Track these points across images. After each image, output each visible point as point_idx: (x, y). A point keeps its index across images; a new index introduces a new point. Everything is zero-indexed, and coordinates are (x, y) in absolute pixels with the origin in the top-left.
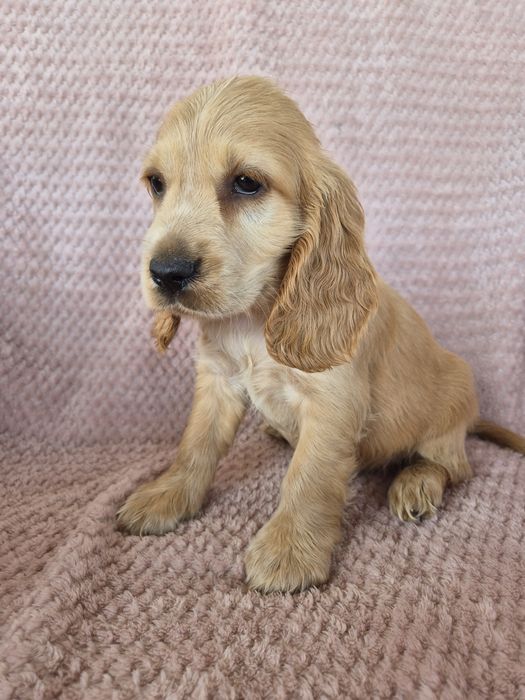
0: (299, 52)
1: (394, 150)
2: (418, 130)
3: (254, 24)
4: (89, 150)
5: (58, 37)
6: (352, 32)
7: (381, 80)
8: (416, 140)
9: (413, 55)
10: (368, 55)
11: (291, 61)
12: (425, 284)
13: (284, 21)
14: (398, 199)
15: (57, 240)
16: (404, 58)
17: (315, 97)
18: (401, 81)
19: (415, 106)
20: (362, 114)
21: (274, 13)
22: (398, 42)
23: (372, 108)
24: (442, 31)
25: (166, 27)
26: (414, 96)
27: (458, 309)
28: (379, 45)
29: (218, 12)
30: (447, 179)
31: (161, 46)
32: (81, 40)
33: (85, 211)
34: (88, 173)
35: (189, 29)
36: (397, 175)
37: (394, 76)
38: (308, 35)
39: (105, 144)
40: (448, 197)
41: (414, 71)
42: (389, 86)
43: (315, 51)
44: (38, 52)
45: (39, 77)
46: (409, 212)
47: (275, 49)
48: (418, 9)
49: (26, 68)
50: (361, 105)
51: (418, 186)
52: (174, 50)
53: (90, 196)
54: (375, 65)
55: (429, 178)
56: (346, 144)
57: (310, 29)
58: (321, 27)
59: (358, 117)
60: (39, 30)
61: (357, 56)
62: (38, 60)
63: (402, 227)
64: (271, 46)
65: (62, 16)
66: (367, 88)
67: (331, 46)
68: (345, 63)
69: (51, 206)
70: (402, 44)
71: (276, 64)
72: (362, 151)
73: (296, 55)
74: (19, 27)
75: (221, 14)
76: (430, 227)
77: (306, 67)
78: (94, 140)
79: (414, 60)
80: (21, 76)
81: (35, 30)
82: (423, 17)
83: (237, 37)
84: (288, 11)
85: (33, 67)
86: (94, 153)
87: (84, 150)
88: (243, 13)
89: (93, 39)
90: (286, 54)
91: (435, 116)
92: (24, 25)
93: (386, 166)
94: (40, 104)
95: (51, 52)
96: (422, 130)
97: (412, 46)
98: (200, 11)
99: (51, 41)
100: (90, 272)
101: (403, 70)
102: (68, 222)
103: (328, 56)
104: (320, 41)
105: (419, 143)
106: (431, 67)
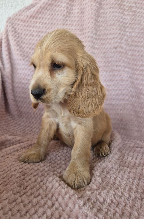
0: (106, 30)
1: (130, 57)
2: (136, 52)
3: (95, 23)
5: (45, 26)
7: (128, 38)
8: (136, 55)
9: (136, 33)
11: (103, 33)
13: (102, 23)
17: (109, 42)
18: (133, 39)
19: (136, 46)
21: (99, 21)
22: (132, 30)
25: (72, 25)
26: (136, 43)
28: (127, 30)
29: (86, 20)
32: (51, 27)
35: (78, 25)
38: (108, 26)
41: (136, 37)
42: (129, 40)
43: (110, 30)
44: (40, 30)
45: (39, 36)
47: (99, 30)
48: (139, 21)
49: (36, 33)
50: (123, 43)
54: (126, 34)
56: (118, 53)
57: (109, 24)
58: (112, 23)
59: (122, 46)
60: (40, 24)
62: (39, 32)
65: (46, 20)
66: (125, 39)
67: (115, 28)
70: (133, 30)
71: (99, 34)
72: (123, 55)
74: (35, 23)
77: (107, 34)
79: (136, 34)
80: (35, 35)
81: (39, 24)
82: (140, 23)
83: (90, 26)
84: (103, 20)
85: (38, 33)
88: (93, 20)
89: (54, 27)
90: (102, 31)
91: (142, 48)
92: (37, 22)
93: (128, 60)
95: (43, 30)
97: (136, 30)
98: (81, 21)
103: (114, 31)
104: (112, 27)
105: (136, 56)
106: (141, 35)
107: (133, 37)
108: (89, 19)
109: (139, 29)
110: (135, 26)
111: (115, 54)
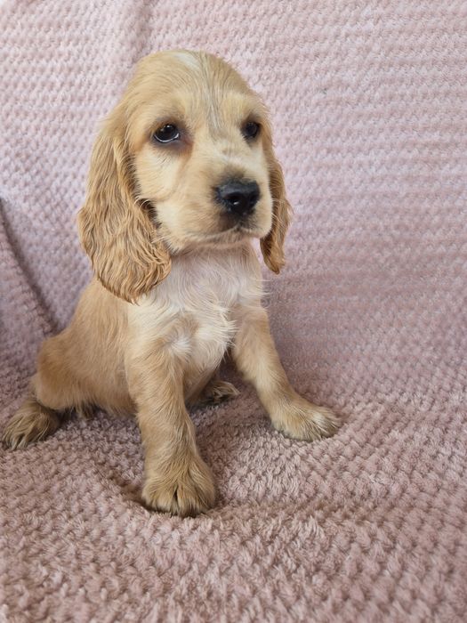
1: (379, 106)
2: (404, 86)
7: (369, 42)
9: (400, 17)
10: (357, 20)
12: (407, 229)
14: (382, 151)
16: (391, 21)
17: (304, 67)
18: (389, 42)
20: (349, 76)
23: (359, 68)
26: (402, 53)
28: (367, 11)
30: (436, 128)
35: (187, 25)
40: (436, 145)
41: (400, 32)
42: (376, 48)
43: (305, 23)
44: (70, 62)
45: (71, 84)
46: (393, 161)
47: (266, 29)
50: (348, 67)
51: (403, 137)
54: (364, 29)
55: (414, 128)
56: (331, 106)
59: (345, 79)
60: (71, 43)
61: (346, 21)
62: (70, 70)
63: (386, 175)
66: (355, 50)
67: (320, 17)
68: (334, 30)
70: (389, 9)
71: (267, 43)
72: (347, 110)
73: (286, 30)
74: (56, 42)
76: (414, 175)
77: (296, 40)
80: (58, 84)
81: (68, 44)
85: (66, 76)
90: (277, 31)
92: (60, 40)
93: (371, 122)
94: (73, 107)
99: (80, 52)
103: (316, 27)
104: (309, 14)
105: (405, 98)
106: (420, 24)
107: (390, 32)
111: (321, 111)
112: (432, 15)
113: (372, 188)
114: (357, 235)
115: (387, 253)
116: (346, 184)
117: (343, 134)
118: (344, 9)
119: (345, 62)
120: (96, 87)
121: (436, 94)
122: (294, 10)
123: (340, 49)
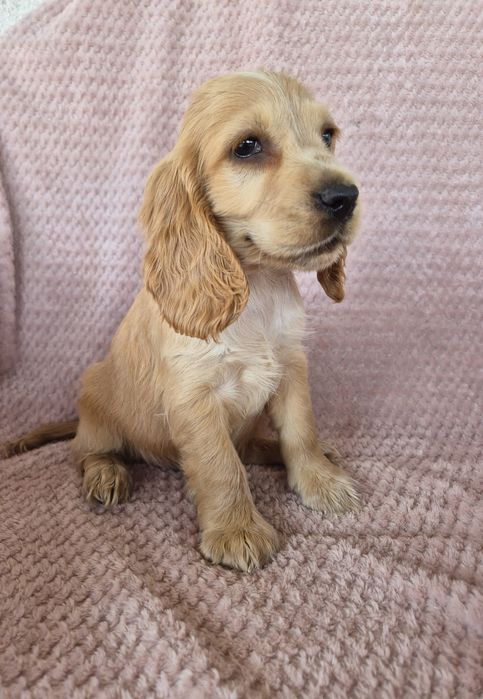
0: (322, 57)
1: (412, 144)
2: (436, 125)
3: (281, 36)
4: (133, 157)
6: (373, 34)
7: (401, 78)
8: (434, 135)
9: (432, 56)
10: (389, 55)
11: (313, 67)
12: (439, 268)
13: (308, 29)
14: (415, 189)
15: (105, 239)
17: (336, 99)
18: (420, 80)
19: (434, 103)
20: (381, 111)
21: (298, 23)
22: (417, 45)
23: (392, 104)
24: (464, 29)
25: (202, 47)
26: (433, 92)
27: (471, 292)
28: (399, 48)
29: (247, 28)
30: (464, 171)
31: (197, 65)
32: (129, 61)
33: (129, 212)
34: (132, 178)
35: (222, 46)
36: (414, 167)
37: (413, 76)
38: (331, 41)
39: (147, 151)
40: (465, 187)
41: (432, 71)
42: (408, 85)
43: (338, 55)
45: (94, 96)
46: (425, 201)
47: (299, 57)
48: (439, 11)
49: (81, 88)
50: (380, 103)
51: (434, 177)
52: (208, 67)
53: (132, 198)
54: (396, 65)
55: (445, 170)
56: (364, 140)
57: (333, 35)
58: (343, 33)
59: (378, 113)
61: (378, 57)
62: (92, 80)
63: (419, 215)
64: (295, 54)
66: (388, 86)
67: (353, 50)
68: (366, 64)
69: (101, 210)
70: (421, 47)
71: (300, 71)
72: (380, 144)
73: (319, 60)
75: (250, 29)
76: (445, 216)
77: (328, 71)
78: (138, 148)
79: (433, 60)
80: (78, 96)
83: (265, 48)
84: (312, 20)
85: (88, 86)
86: (137, 160)
87: (129, 158)
88: (271, 25)
90: (309, 61)
91: (454, 111)
93: (404, 158)
94: (95, 121)
95: (104, 72)
96: (440, 125)
97: (431, 48)
98: (231, 29)
100: (132, 264)
101: (422, 70)
102: (114, 222)
103: (349, 60)
104: (342, 46)
105: (437, 137)
106: (450, 64)
108: (257, 23)
109: (441, 40)
110: (429, 33)
111: (355, 144)
112: (463, 56)
113: (405, 226)
114: (391, 272)
115: (421, 292)
116: (381, 219)
117: (377, 169)
118: (376, 44)
119: (378, 97)
120: (123, 102)
121: (466, 136)
122: (327, 41)
123: (372, 83)
